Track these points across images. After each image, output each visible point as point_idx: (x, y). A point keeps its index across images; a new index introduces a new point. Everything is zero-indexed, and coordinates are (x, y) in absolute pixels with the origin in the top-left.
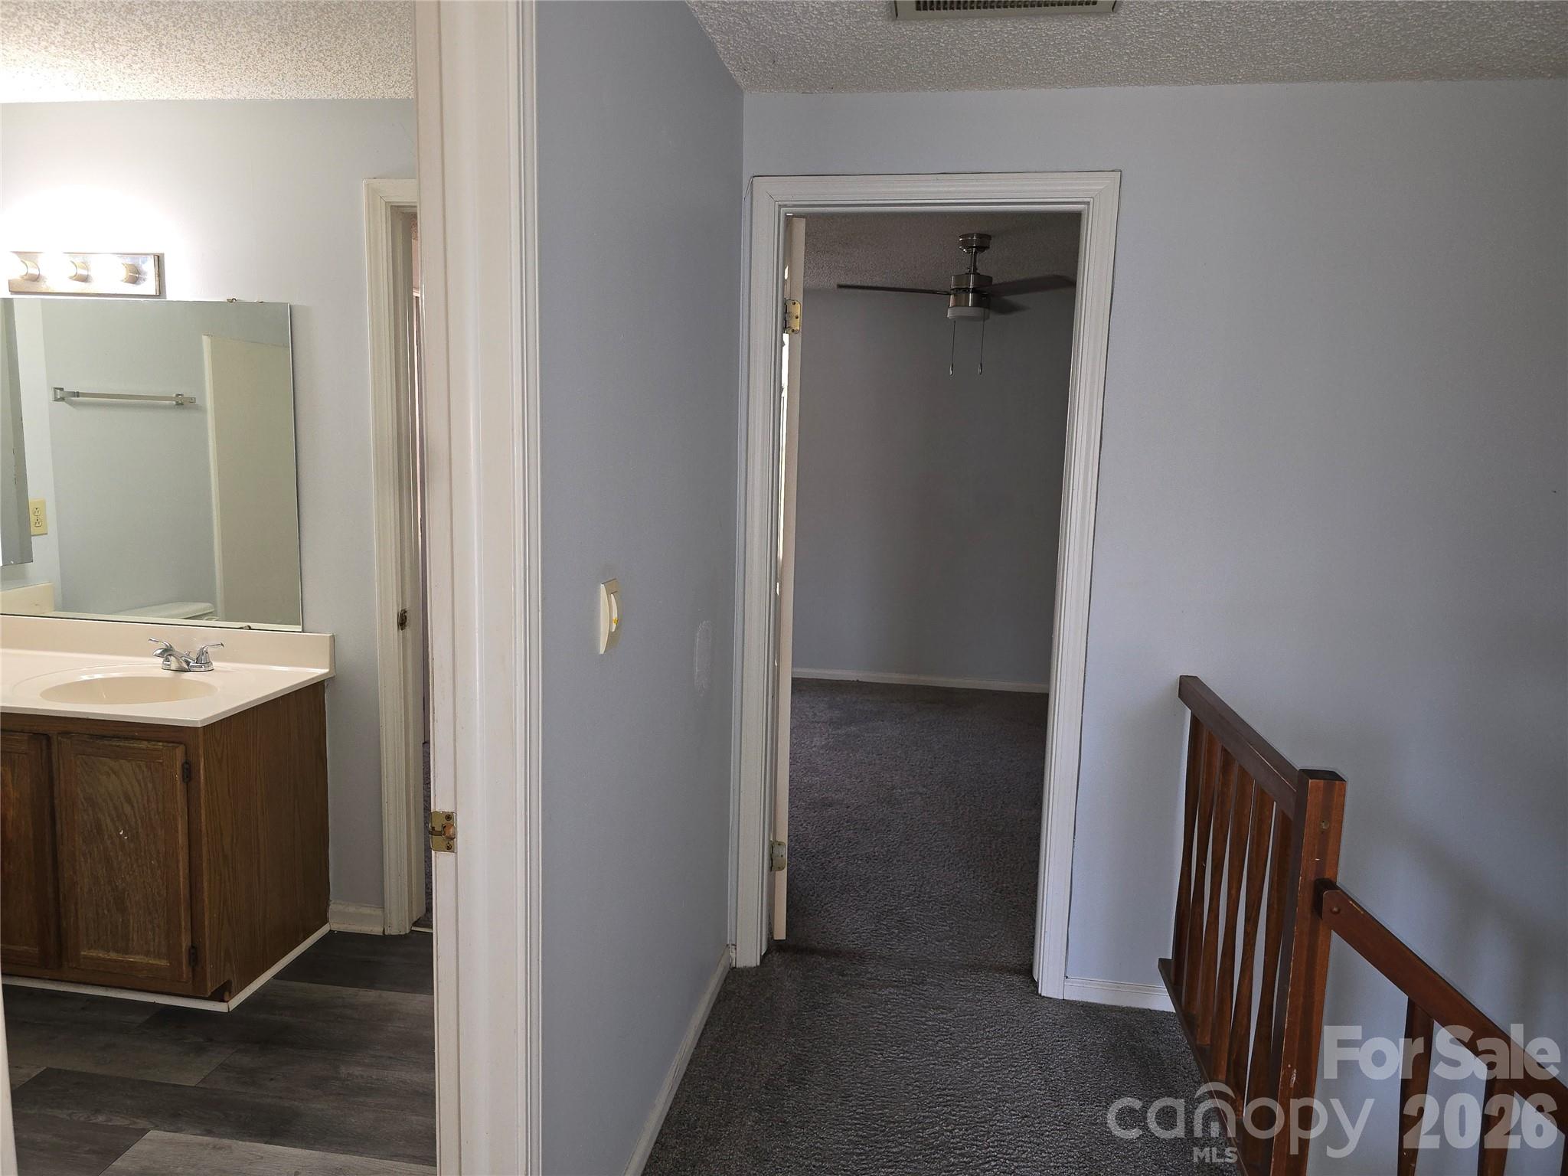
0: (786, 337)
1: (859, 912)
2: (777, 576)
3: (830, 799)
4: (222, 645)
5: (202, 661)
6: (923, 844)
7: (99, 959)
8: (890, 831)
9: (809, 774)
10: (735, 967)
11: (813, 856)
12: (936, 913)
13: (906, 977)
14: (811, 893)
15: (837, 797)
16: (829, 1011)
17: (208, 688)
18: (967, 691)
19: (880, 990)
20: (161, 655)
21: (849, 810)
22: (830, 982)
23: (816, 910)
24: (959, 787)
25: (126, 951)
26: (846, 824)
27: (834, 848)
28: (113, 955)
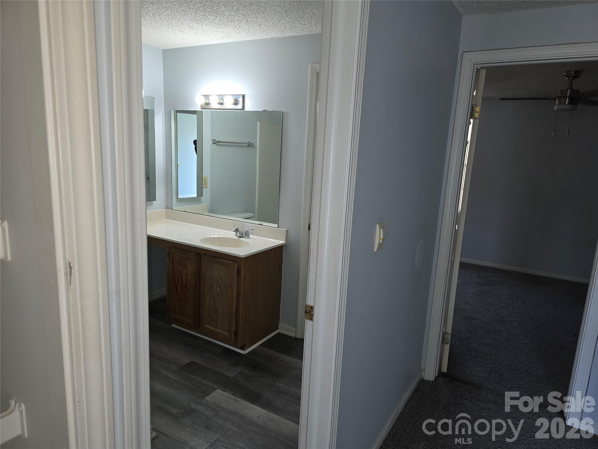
0: (472, 121)
1: (481, 367)
2: (457, 221)
3: (473, 316)
4: (253, 230)
5: (246, 235)
6: (515, 344)
7: (209, 328)
8: (500, 335)
9: (465, 304)
10: (424, 379)
11: (463, 340)
12: (518, 376)
13: (500, 401)
14: (460, 355)
15: (477, 316)
16: (463, 407)
17: (247, 244)
18: (546, 278)
19: (487, 404)
20: (234, 231)
21: (482, 323)
22: (464, 395)
23: (461, 363)
24: (536, 321)
25: (217, 328)
26: (479, 329)
27: (473, 338)
28: (213, 328)
